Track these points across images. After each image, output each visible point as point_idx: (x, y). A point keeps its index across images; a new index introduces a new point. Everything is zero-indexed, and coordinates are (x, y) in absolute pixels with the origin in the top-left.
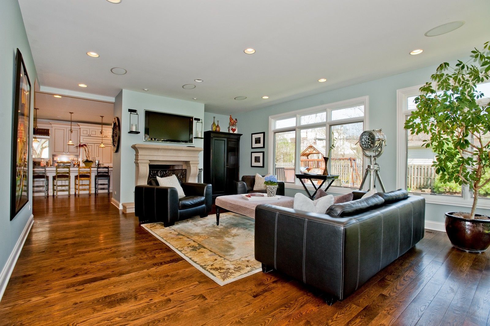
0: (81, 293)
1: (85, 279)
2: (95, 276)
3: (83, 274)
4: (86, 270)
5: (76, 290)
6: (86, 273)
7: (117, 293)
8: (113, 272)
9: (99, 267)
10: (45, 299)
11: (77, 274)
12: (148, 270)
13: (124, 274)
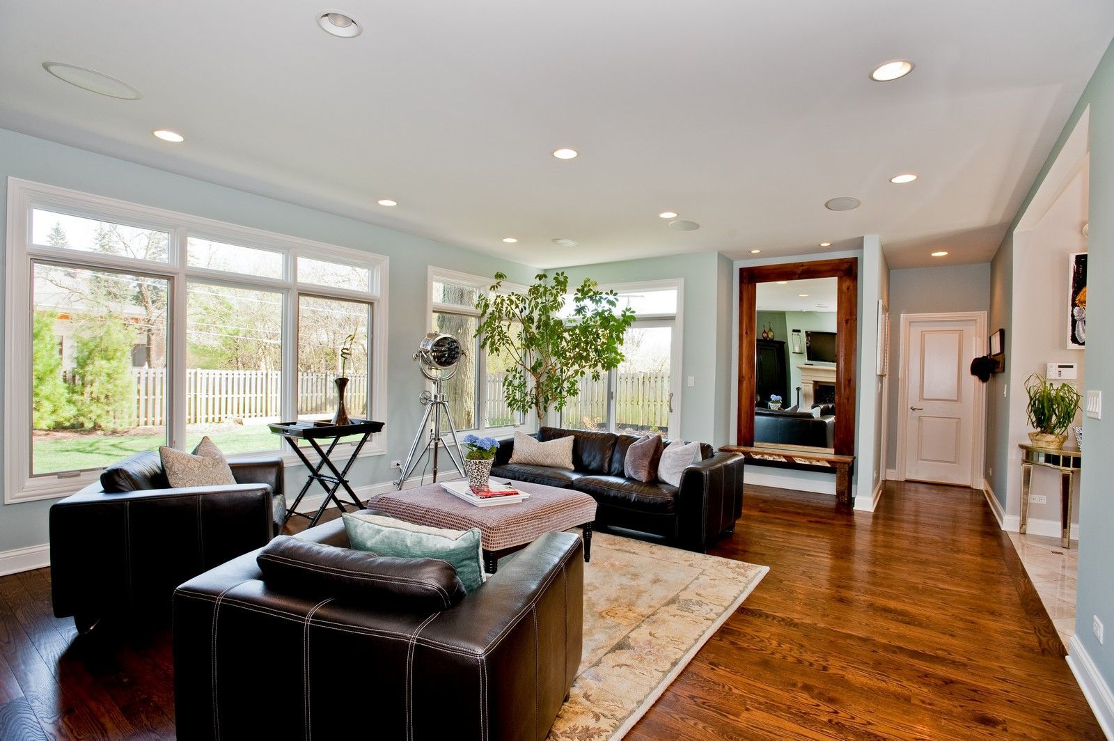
0: (942, 645)
1: (932, 666)
2: (911, 660)
3: (934, 676)
4: (924, 684)
5: (950, 654)
6: (926, 676)
7: (891, 620)
8: (874, 651)
9: (895, 677)
10: (1003, 665)
11: (947, 683)
12: (816, 624)
13: (859, 638)
